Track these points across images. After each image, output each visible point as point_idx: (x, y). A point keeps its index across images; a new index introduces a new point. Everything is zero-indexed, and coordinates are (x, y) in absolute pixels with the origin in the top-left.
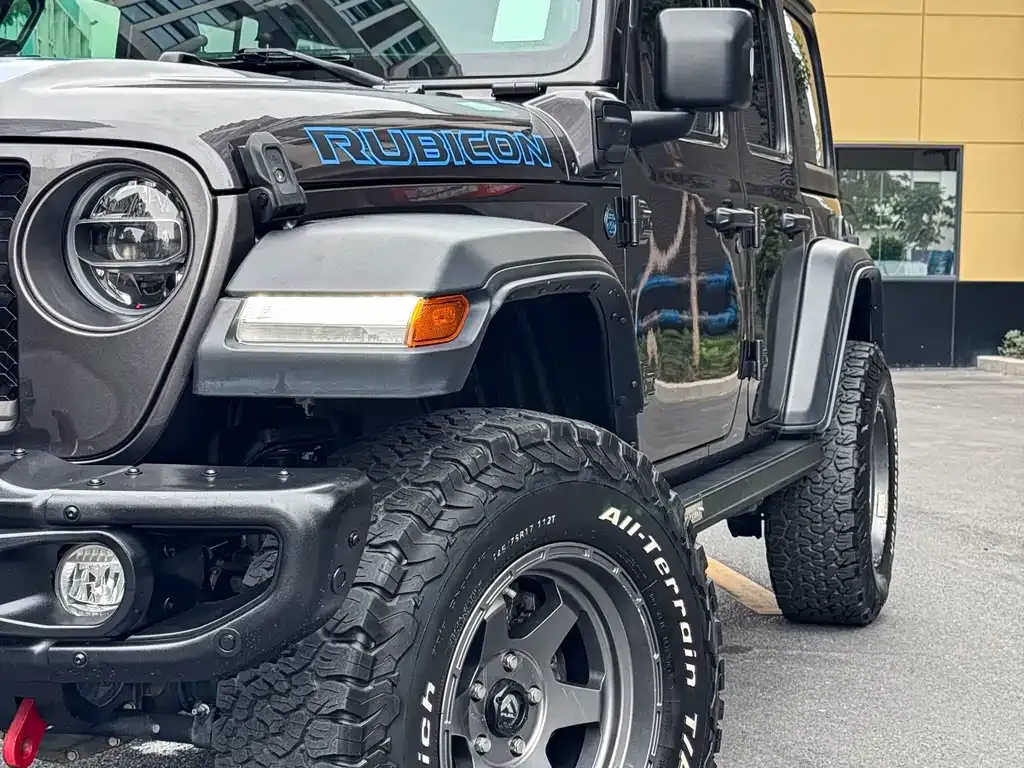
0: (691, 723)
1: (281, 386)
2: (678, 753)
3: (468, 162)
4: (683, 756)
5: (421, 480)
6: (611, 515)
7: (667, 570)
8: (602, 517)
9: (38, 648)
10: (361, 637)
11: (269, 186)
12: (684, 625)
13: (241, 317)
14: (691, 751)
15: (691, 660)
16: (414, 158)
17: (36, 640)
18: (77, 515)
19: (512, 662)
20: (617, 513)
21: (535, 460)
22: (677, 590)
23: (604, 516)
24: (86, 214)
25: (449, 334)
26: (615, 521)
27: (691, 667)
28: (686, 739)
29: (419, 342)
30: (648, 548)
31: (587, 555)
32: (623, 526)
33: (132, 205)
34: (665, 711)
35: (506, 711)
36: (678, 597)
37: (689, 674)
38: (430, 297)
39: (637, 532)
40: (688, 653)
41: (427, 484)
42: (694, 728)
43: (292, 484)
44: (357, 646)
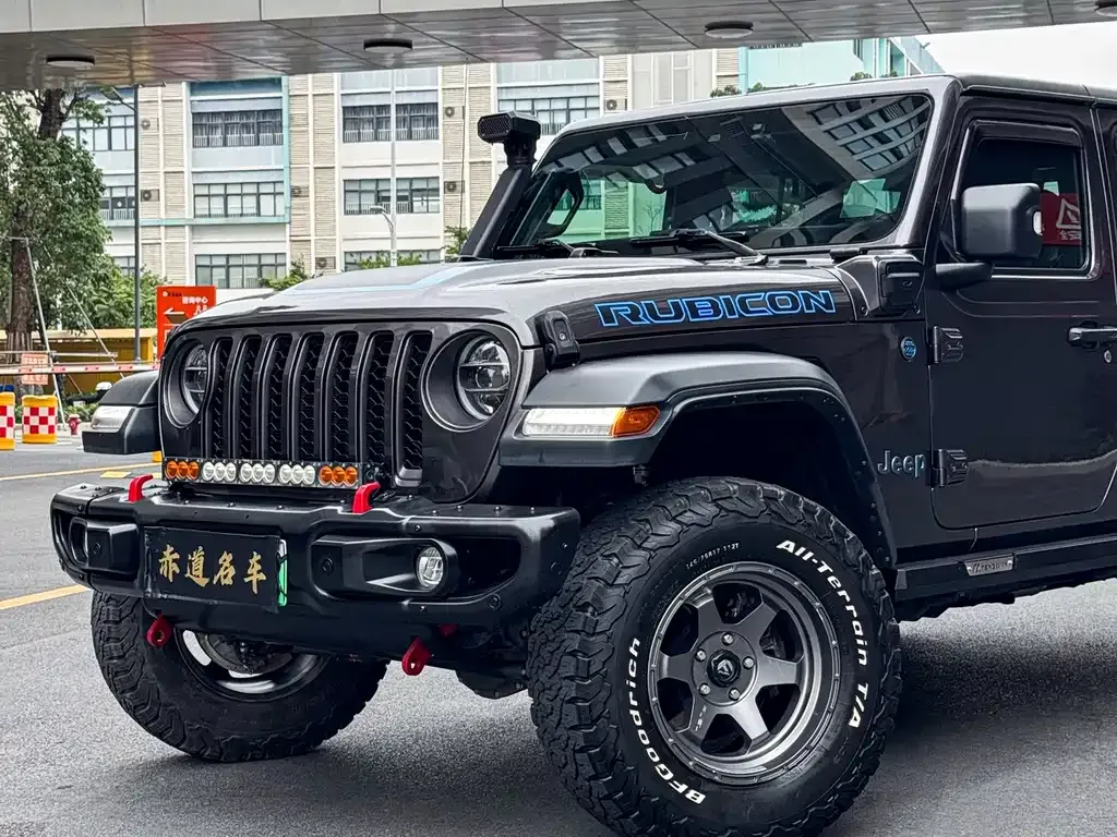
0: (863, 689)
1: (541, 460)
2: (852, 708)
3: (740, 315)
4: (855, 710)
5: (639, 518)
6: (788, 546)
7: (839, 585)
8: (779, 547)
9: (406, 603)
10: (590, 609)
11: (555, 344)
12: (855, 623)
13: (526, 420)
14: (862, 708)
15: (862, 647)
16: (687, 316)
17: (404, 599)
18: (420, 530)
19: (728, 639)
20: (792, 545)
21: (721, 508)
22: (848, 599)
23: (781, 546)
24: (467, 361)
25: (643, 429)
26: (791, 550)
27: (861, 652)
28: (858, 700)
29: (619, 435)
30: (821, 570)
31: (770, 572)
32: (798, 553)
33: (492, 355)
34: (842, 679)
35: (722, 669)
36: (849, 604)
37: (862, 657)
38: (629, 407)
39: (811, 558)
40: (860, 642)
41: (642, 520)
42: (865, 693)
43: (537, 514)
44: (588, 614)
